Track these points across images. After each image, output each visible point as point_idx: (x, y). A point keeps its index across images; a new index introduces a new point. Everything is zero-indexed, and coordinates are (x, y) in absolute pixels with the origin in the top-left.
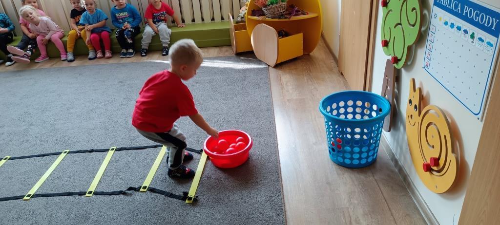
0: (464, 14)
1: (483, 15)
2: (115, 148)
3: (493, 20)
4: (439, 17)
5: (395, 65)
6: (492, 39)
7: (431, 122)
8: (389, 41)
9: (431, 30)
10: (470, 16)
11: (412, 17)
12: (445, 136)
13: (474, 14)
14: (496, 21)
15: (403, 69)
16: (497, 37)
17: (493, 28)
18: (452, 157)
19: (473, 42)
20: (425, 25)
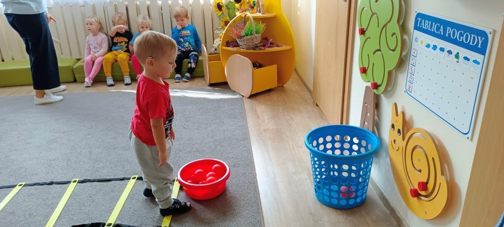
0: (447, 35)
1: (467, 35)
2: (78, 180)
3: (478, 39)
4: (420, 41)
5: (375, 91)
6: (479, 57)
7: (416, 146)
8: (368, 68)
9: (412, 53)
10: (454, 37)
11: (392, 42)
12: (433, 158)
13: (457, 35)
14: (481, 39)
15: (382, 95)
16: (484, 54)
17: (479, 46)
18: (441, 179)
19: (458, 62)
20: (406, 49)
